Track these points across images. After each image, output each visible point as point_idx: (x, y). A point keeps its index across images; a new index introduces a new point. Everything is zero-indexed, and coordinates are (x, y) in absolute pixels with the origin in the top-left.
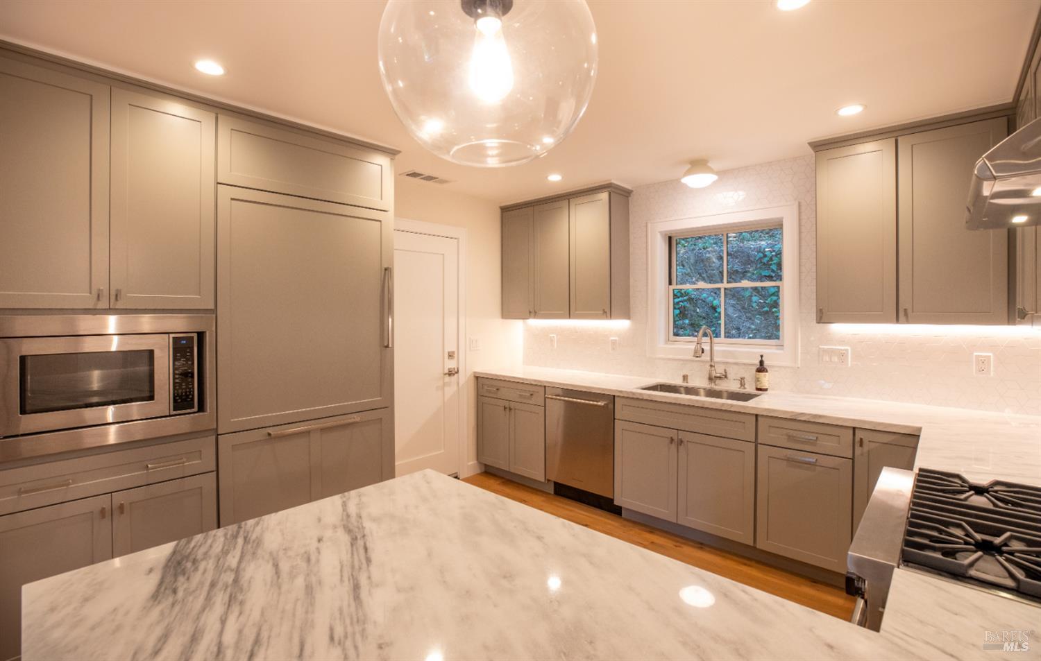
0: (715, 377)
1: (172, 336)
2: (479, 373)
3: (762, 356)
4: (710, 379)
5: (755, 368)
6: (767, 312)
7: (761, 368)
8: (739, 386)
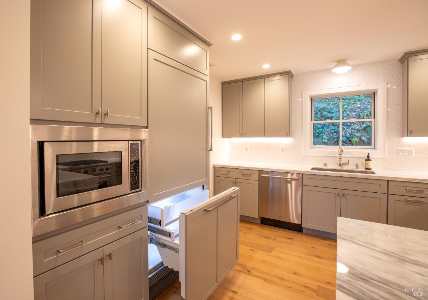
0: (343, 164)
1: (130, 142)
2: (215, 165)
3: (368, 154)
4: (340, 165)
5: (365, 159)
6: (317, 136)
7: (368, 159)
8: (356, 168)
